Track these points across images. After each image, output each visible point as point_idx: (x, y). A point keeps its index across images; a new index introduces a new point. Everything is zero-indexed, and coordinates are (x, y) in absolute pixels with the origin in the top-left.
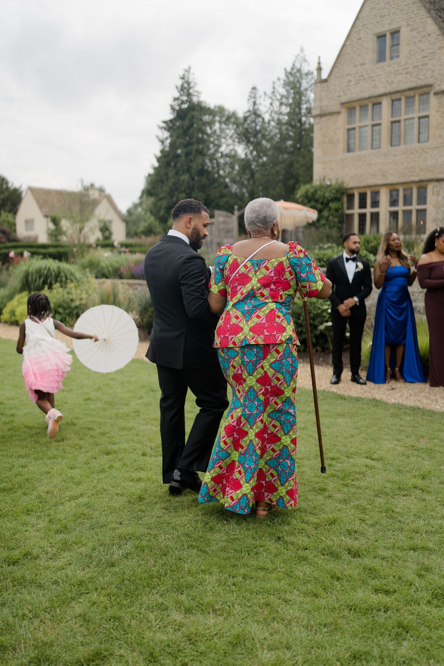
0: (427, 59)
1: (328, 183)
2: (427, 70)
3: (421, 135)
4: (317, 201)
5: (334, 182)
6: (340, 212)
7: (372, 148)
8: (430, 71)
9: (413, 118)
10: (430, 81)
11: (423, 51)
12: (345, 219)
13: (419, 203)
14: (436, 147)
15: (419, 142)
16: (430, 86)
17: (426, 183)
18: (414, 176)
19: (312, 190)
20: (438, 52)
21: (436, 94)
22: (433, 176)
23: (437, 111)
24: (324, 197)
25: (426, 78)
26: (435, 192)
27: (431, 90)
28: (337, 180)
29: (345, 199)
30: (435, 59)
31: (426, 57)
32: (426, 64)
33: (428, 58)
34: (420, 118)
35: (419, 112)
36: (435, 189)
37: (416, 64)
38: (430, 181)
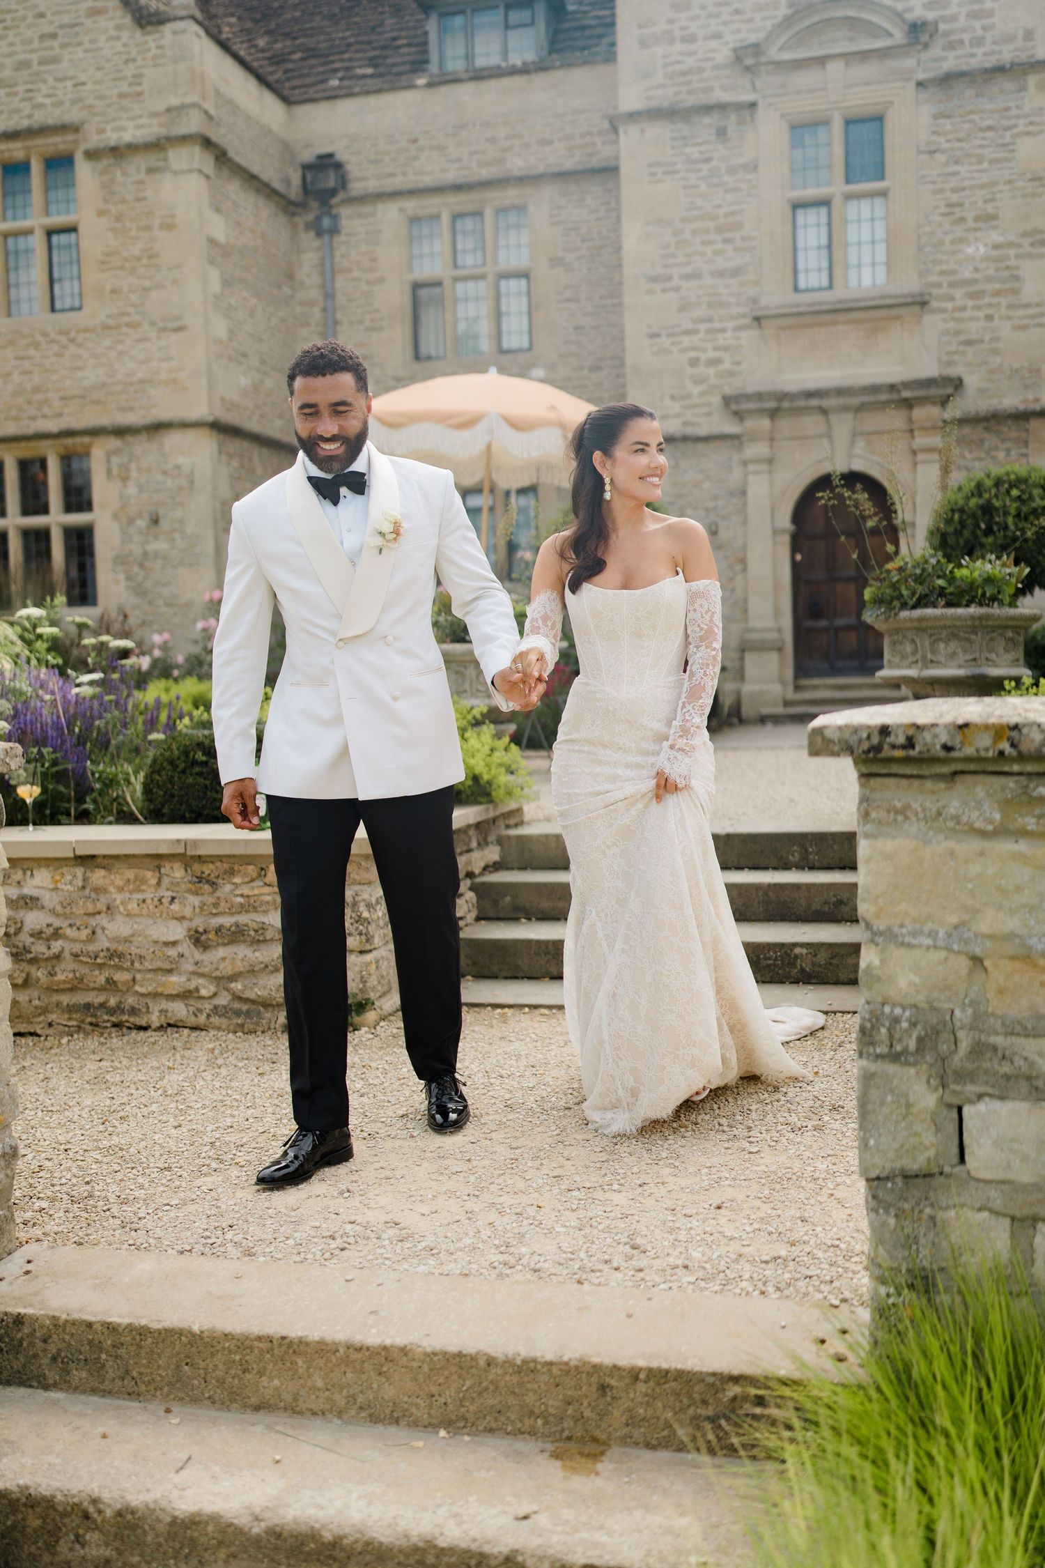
0: (55, 43)
2: (58, 80)
3: (57, 288)
8: (69, 83)
9: (28, 232)
10: (73, 115)
11: (42, 15)
13: (69, 508)
14: (106, 327)
15: (53, 309)
16: (75, 129)
17: (86, 439)
18: (44, 416)
20: (88, 23)
21: (92, 155)
22: (105, 420)
23: (101, 213)
25: (59, 104)
26: (115, 472)
27: (76, 141)
30: (80, 44)
31: (54, 36)
32: (56, 60)
33: (60, 39)
34: (50, 233)
35: (47, 213)
36: (115, 460)
37: (21, 57)
38: (95, 432)
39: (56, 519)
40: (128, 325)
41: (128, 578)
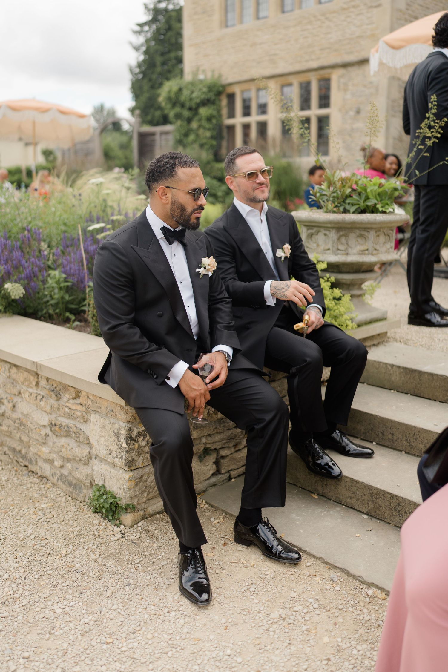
1: (201, 77)
4: (183, 106)
5: (209, 75)
6: (214, 121)
7: (258, 18)
12: (225, 133)
13: (321, 106)
14: (344, 9)
15: (320, 3)
17: (330, 71)
18: (312, 60)
19: (175, 88)
22: (338, 60)
24: (191, 99)
26: (342, 86)
28: (213, 71)
29: (224, 102)
36: (342, 80)
38: (333, 67)
39: (314, 112)
40: (354, 7)
41: (344, 142)
